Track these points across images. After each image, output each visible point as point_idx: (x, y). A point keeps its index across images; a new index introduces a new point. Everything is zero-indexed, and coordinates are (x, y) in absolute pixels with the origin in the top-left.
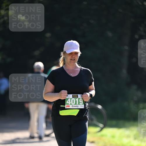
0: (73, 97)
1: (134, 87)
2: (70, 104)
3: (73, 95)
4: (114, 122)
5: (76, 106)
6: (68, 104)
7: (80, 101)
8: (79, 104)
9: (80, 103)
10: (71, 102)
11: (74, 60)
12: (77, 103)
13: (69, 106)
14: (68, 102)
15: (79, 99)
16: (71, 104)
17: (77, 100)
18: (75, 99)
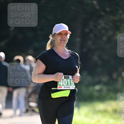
0: (65, 78)
2: (62, 85)
5: (68, 87)
6: (60, 85)
7: (71, 82)
8: (70, 85)
9: (72, 84)
10: (63, 83)
11: (65, 40)
12: (69, 84)
13: (61, 87)
14: (61, 83)
15: (70, 80)
16: (63, 85)
17: (69, 81)
18: (67, 80)
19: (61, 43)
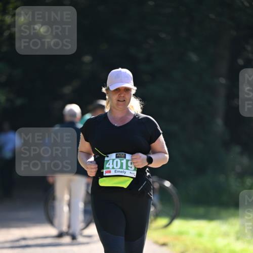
0: (117, 157)
1: (237, 149)
2: (111, 168)
3: (116, 155)
4: (201, 210)
5: (121, 172)
6: (108, 168)
7: (129, 165)
8: (127, 168)
9: (129, 168)
10: (113, 164)
12: (124, 167)
13: (110, 172)
14: (109, 164)
16: (113, 168)
17: (124, 161)
18: (121, 160)
19: (118, 105)
